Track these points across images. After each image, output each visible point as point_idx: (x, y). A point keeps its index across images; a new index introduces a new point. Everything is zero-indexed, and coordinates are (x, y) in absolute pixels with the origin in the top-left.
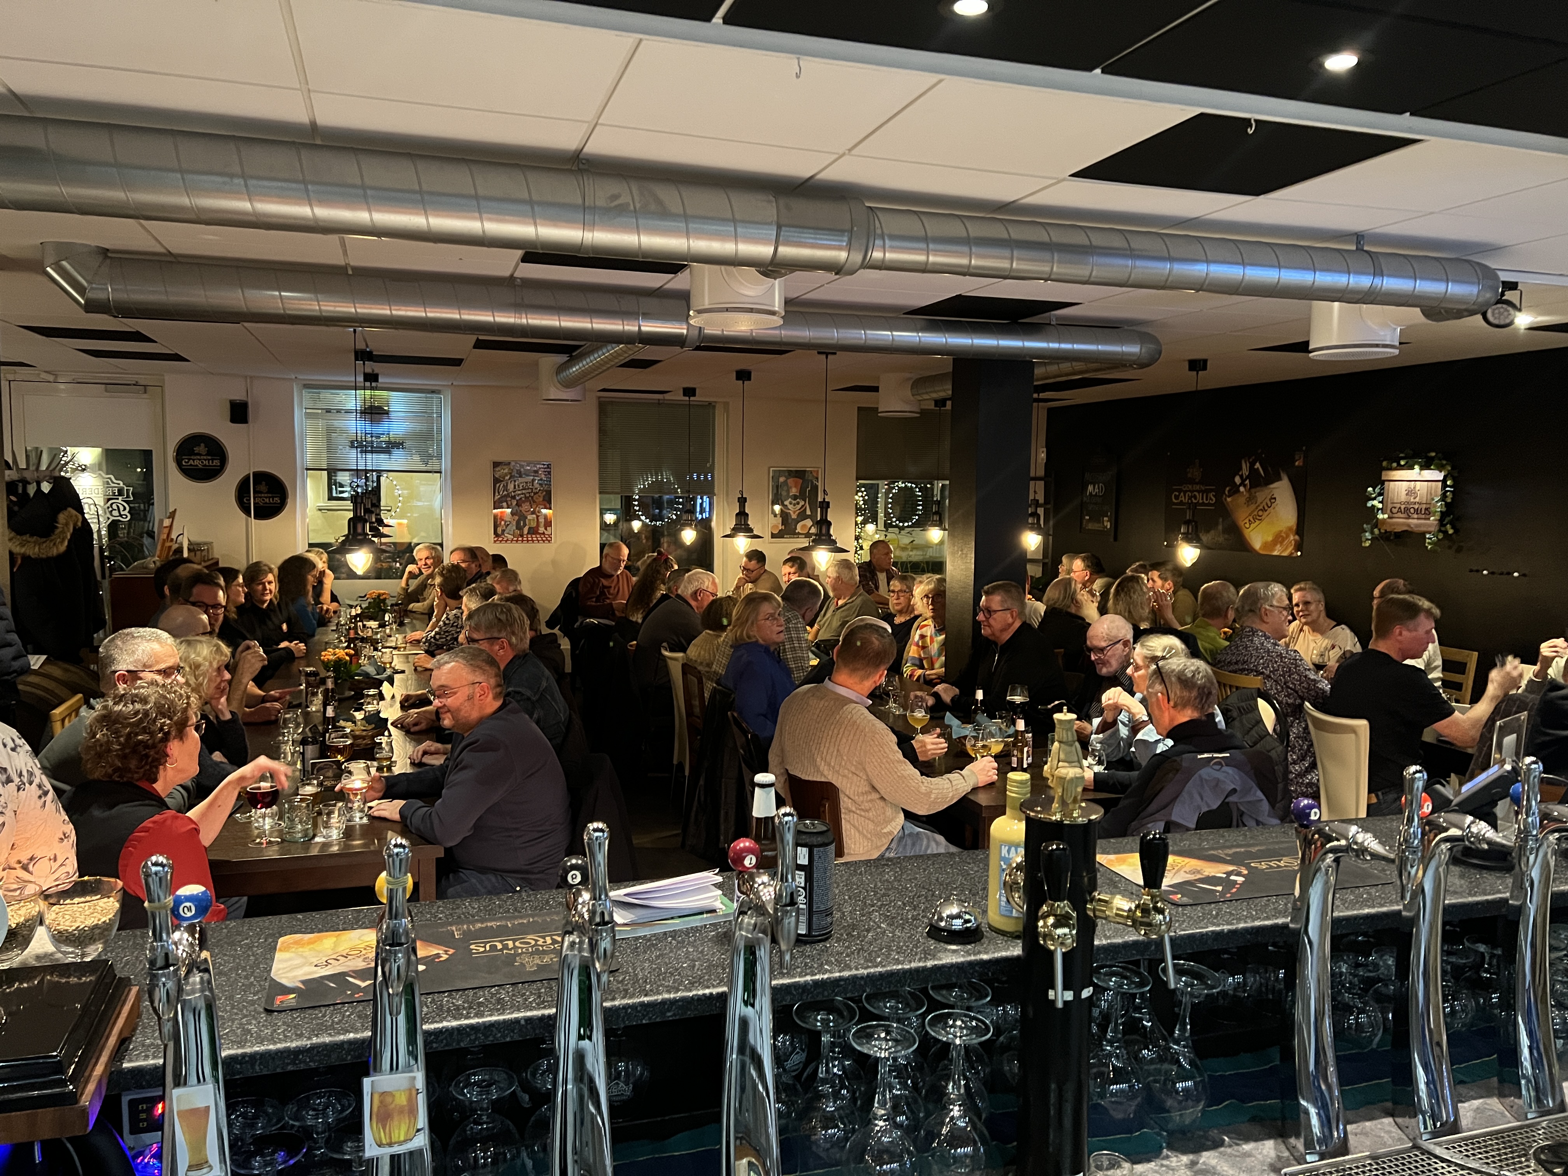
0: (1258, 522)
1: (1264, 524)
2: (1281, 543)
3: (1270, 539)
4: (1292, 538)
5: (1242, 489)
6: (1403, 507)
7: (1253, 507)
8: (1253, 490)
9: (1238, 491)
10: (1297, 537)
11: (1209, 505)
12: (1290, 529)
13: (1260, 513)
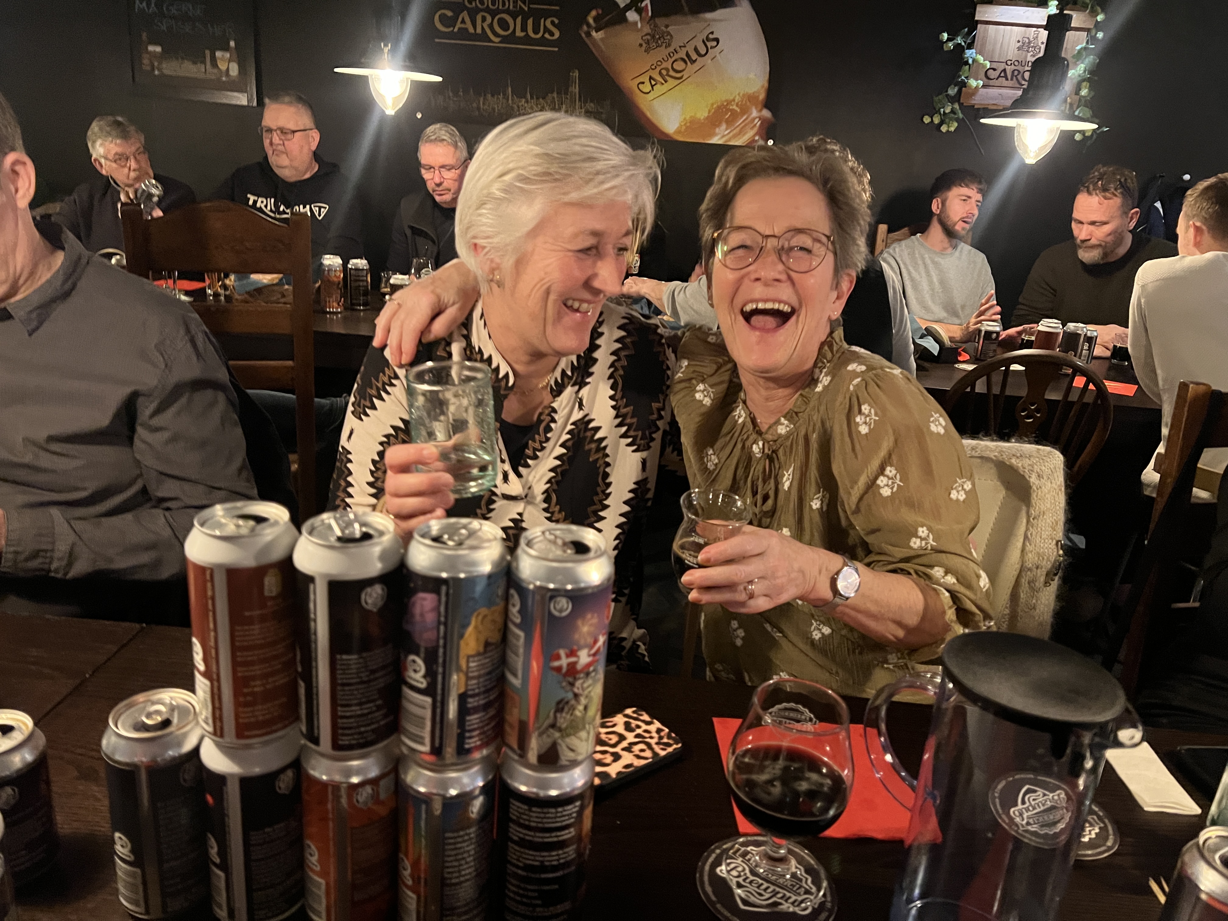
0: (672, 82)
1: (687, 88)
2: (730, 123)
3: (702, 114)
4: (755, 113)
5: (632, 16)
6: (1009, 69)
7: (663, 52)
8: (661, 22)
9: (624, 20)
10: (766, 113)
11: (543, 42)
12: (751, 98)
13: (679, 66)
